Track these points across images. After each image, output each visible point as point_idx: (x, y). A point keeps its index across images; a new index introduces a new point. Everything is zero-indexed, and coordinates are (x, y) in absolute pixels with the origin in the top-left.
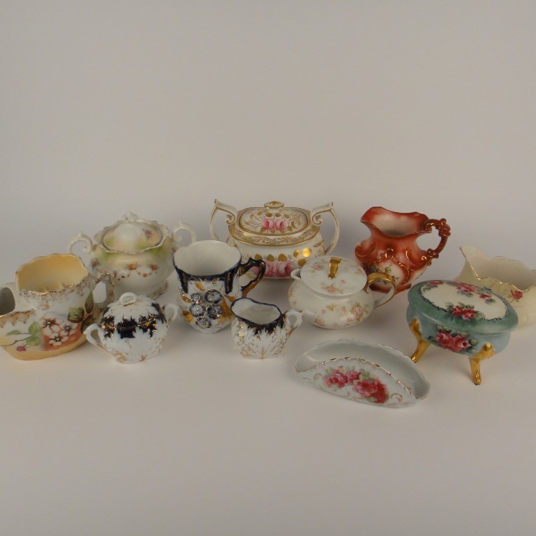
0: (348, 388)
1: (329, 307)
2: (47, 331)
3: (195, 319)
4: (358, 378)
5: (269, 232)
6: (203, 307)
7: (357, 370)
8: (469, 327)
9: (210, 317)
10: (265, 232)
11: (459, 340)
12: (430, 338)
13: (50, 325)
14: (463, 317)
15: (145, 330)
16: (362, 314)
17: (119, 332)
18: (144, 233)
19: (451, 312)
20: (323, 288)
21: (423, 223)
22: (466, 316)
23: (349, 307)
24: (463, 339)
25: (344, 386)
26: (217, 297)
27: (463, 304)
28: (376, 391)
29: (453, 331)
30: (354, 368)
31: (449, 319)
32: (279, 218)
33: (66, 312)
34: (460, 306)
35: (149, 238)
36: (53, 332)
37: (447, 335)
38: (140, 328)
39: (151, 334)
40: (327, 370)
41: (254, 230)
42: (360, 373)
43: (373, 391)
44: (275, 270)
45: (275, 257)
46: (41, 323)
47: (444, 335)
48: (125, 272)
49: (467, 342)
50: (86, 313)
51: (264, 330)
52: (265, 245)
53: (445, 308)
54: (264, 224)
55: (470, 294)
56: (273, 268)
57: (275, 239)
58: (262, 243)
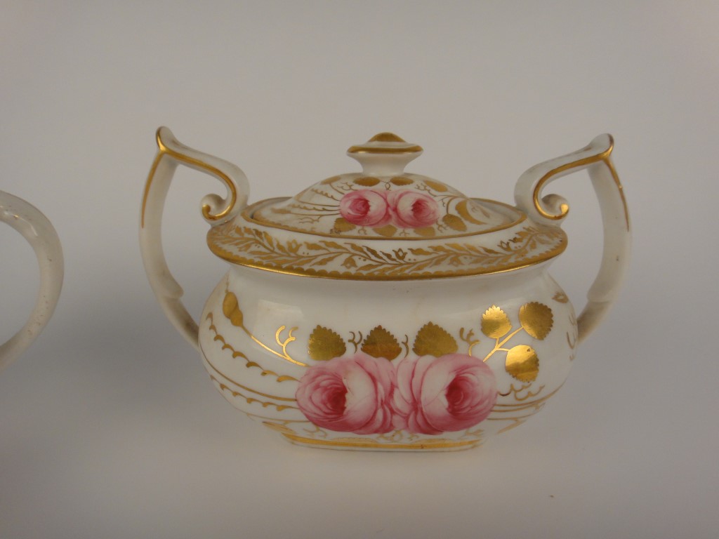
5: (370, 231)
10: (356, 231)
32: (407, 188)
41: (307, 227)
45: (400, 338)
52: (358, 276)
54: (346, 208)
56: (392, 388)
57: (400, 255)
58: (342, 270)
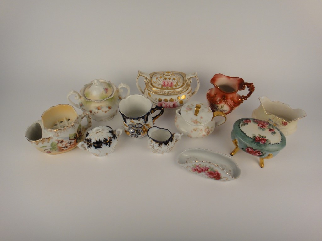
0: (203, 173)
1: (194, 129)
2: (60, 145)
3: (131, 134)
4: (208, 170)
5: (166, 88)
6: (134, 130)
7: (208, 166)
8: (263, 147)
9: (138, 134)
10: (163, 88)
11: (257, 152)
12: (242, 149)
13: (61, 143)
14: (261, 143)
15: (107, 144)
16: (210, 132)
17: (94, 146)
18: (104, 90)
19: (254, 139)
20: (192, 121)
21: (242, 84)
22: (262, 142)
23: (203, 129)
24: (259, 152)
25: (201, 172)
26: (140, 126)
27: (260, 135)
28: (216, 176)
29: (254, 148)
30: (206, 165)
31: (253, 143)
32: (170, 80)
33: (68, 136)
34: (259, 136)
35: (106, 92)
36: (63, 145)
37: (251, 149)
38: (104, 143)
39: (110, 145)
40: (193, 165)
41: (158, 87)
42: (209, 168)
43: (214, 176)
44: (168, 106)
45: (168, 100)
46: (56, 142)
47: (250, 149)
48: (96, 111)
49: (260, 153)
50: (78, 135)
51: (163, 144)
52: (164, 95)
53: (252, 137)
54: (163, 84)
55: (264, 129)
56: (167, 105)
57: (168, 92)
58: (162, 94)
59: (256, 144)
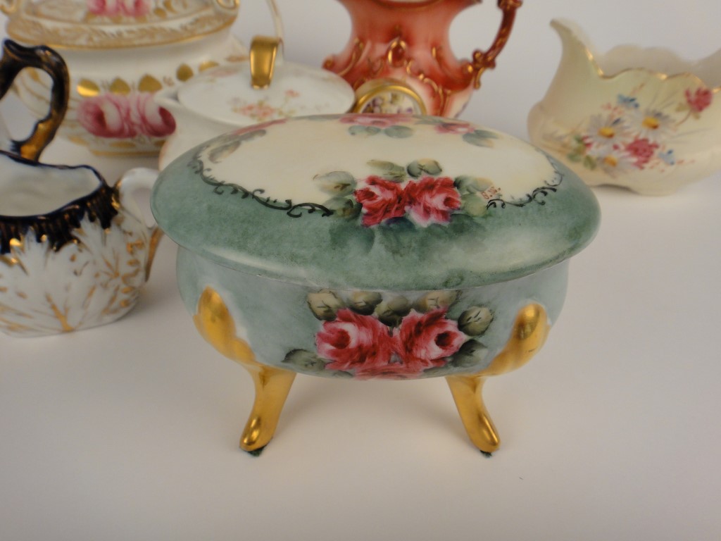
11: (419, 330)
12: (291, 355)
14: (414, 215)
19: (353, 210)
22: (427, 211)
24: (436, 319)
27: (391, 166)
29: (389, 300)
31: (354, 246)
34: (380, 174)
37: (361, 324)
47: (349, 328)
49: (451, 326)
53: (322, 199)
55: (399, 128)
59: (378, 247)
